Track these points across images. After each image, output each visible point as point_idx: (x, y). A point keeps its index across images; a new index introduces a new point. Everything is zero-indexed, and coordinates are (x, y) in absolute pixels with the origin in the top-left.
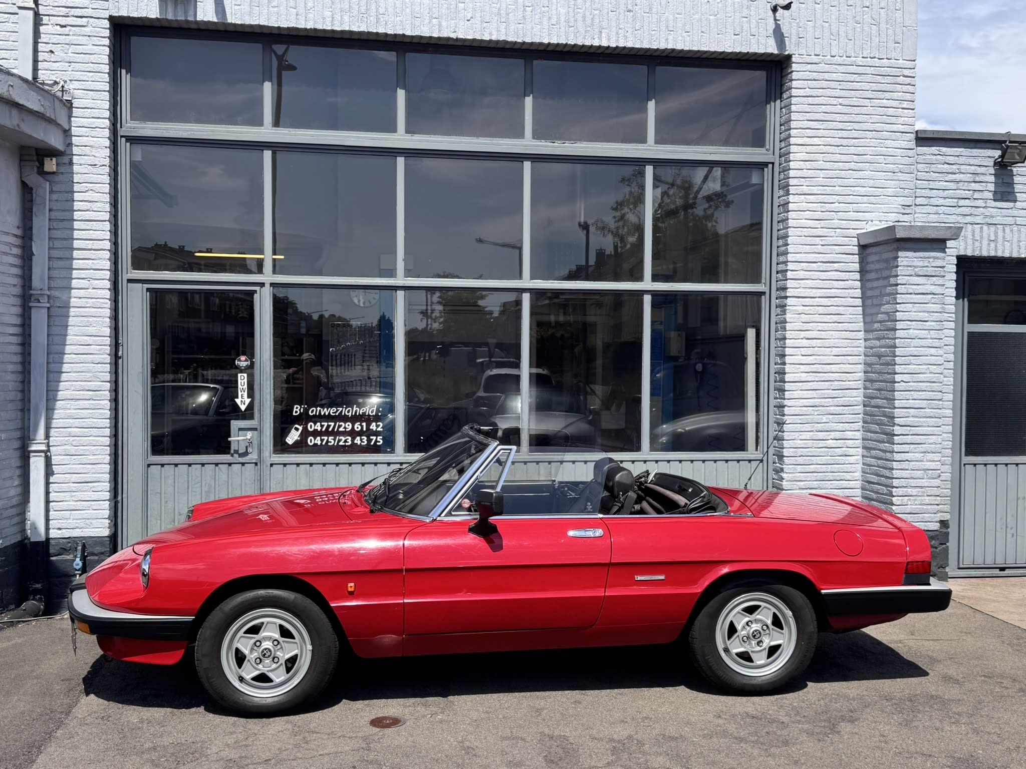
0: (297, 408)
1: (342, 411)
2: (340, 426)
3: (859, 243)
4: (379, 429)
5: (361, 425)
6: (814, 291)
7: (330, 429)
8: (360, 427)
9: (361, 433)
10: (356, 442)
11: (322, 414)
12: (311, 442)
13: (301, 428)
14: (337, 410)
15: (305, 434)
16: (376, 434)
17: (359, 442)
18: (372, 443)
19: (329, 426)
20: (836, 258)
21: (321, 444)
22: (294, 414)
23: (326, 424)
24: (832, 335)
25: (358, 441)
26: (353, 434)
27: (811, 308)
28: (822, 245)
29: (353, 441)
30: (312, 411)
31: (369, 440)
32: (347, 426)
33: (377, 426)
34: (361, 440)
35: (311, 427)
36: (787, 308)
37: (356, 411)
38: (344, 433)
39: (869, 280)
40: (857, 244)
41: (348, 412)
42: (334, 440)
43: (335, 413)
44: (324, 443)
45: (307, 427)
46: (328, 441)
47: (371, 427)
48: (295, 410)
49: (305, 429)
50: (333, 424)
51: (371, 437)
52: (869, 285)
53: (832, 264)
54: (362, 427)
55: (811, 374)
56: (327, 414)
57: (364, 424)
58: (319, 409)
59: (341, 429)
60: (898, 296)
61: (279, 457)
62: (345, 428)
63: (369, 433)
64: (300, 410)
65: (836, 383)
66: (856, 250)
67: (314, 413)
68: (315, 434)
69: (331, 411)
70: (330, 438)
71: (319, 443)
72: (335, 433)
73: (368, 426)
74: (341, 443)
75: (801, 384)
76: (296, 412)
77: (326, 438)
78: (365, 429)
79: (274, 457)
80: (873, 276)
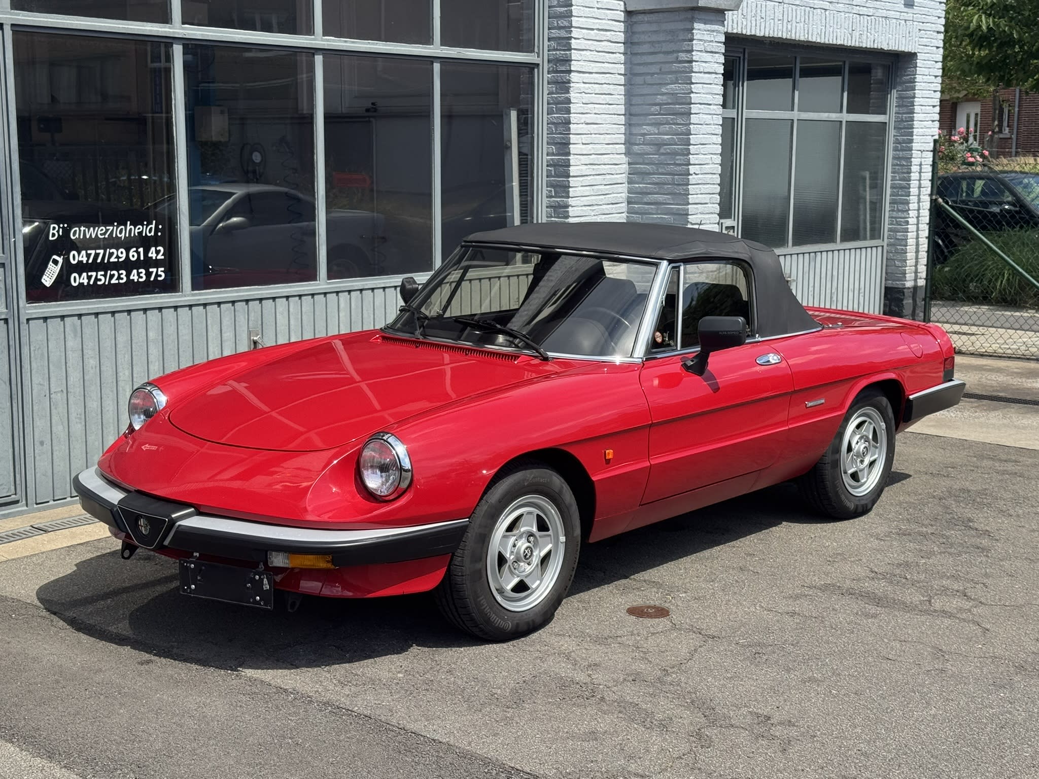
0: (54, 228)
1: (113, 230)
2: (111, 255)
3: (625, 8)
4: (160, 257)
5: (137, 251)
6: (593, 64)
7: (99, 261)
8: (135, 254)
9: (137, 264)
10: (132, 277)
11: (88, 236)
12: (75, 281)
13: (60, 260)
14: (107, 230)
15: (68, 269)
16: (157, 263)
17: (136, 278)
18: (152, 279)
19: (97, 255)
20: (608, 25)
21: (88, 283)
22: (51, 238)
23: (93, 252)
24: (605, 120)
25: (134, 276)
26: (128, 265)
27: (590, 85)
28: (598, 8)
29: (128, 276)
30: (74, 234)
31: (148, 274)
32: (120, 255)
33: (158, 252)
34: (139, 274)
35: (76, 257)
36: (572, 85)
37: (131, 230)
38: (117, 266)
39: (636, 54)
40: (623, 9)
41: (121, 232)
42: (105, 276)
43: (104, 234)
44: (91, 283)
45: (68, 258)
46: (97, 279)
47: (150, 255)
48: (51, 231)
49: (67, 261)
50: (101, 252)
51: (151, 270)
52: (637, 60)
53: (605, 33)
54: (139, 254)
55: (589, 166)
56: (93, 236)
57: (141, 250)
58: (82, 229)
59: (113, 259)
60: (693, 74)
61: (35, 308)
62: (118, 257)
63: (148, 263)
64: (58, 232)
65: (608, 177)
66: (621, 16)
67: (77, 235)
68: (81, 268)
69: (99, 232)
70: (100, 273)
71: (85, 282)
72: (105, 267)
73: (146, 252)
74: (114, 281)
75: (581, 179)
76: (53, 235)
77: (94, 274)
78: (142, 258)
79: (29, 308)
80: (645, 48)
